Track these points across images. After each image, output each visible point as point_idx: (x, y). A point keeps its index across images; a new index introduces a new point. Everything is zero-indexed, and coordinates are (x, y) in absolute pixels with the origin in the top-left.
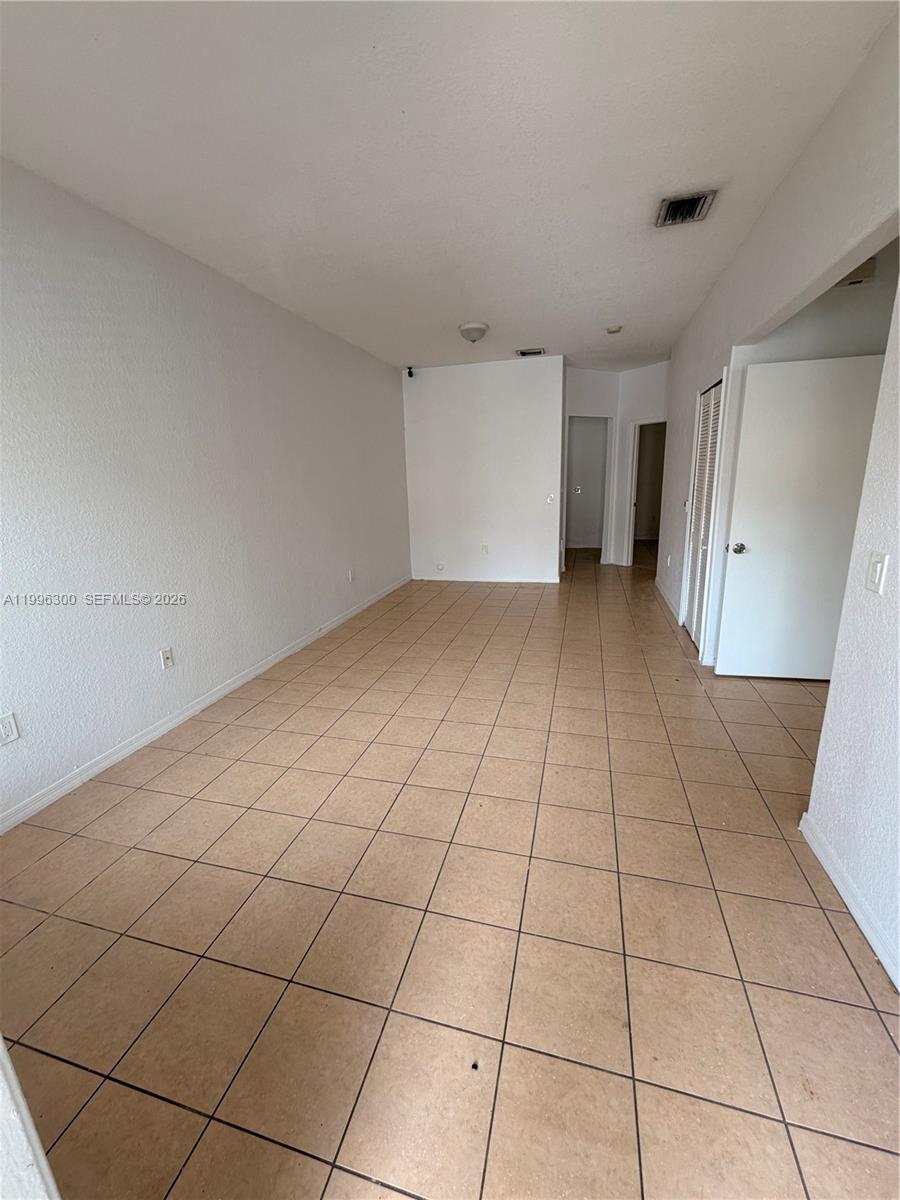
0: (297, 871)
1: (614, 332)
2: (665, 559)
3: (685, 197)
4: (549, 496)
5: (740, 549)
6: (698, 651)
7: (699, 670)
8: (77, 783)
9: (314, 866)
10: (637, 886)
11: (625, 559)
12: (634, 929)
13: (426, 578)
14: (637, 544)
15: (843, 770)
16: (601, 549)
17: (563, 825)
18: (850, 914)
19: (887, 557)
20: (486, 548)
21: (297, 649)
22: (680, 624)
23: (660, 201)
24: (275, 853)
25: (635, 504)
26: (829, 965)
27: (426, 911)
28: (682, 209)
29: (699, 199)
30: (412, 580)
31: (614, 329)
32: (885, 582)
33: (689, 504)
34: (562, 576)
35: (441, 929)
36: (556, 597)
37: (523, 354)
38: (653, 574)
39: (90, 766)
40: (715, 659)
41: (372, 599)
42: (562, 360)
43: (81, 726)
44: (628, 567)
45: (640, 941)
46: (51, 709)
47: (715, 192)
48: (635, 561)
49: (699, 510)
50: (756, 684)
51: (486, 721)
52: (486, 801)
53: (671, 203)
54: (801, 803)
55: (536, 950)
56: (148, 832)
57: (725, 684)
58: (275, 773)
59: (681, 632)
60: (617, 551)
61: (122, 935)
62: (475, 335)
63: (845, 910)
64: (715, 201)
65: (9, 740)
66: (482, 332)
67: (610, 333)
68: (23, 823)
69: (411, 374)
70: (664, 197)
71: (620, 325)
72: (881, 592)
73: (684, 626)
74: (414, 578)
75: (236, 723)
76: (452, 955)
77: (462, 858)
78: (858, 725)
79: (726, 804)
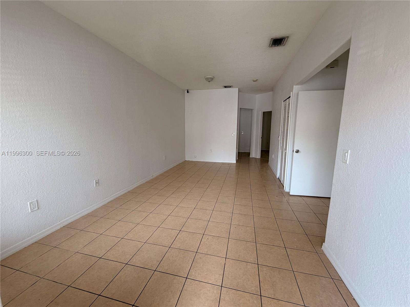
0: (139, 262)
1: (255, 81)
2: (272, 156)
3: (278, 38)
4: (233, 133)
5: (297, 151)
6: (284, 187)
7: (284, 192)
8: (58, 227)
9: (145, 260)
10: (265, 269)
11: (258, 156)
12: (264, 286)
13: (190, 160)
14: (262, 151)
15: (337, 227)
16: (250, 153)
17: (238, 246)
18: (342, 280)
19: (349, 151)
20: (211, 150)
21: (144, 182)
22: (277, 177)
23: (270, 39)
24: (131, 255)
25: (261, 138)
26: (336, 300)
27: (187, 278)
28: (277, 42)
29: (283, 39)
30: (185, 161)
31: (255, 80)
32: (349, 159)
33: (280, 137)
34: (237, 161)
35: (192, 285)
36: (235, 168)
37: (225, 87)
38: (268, 161)
39: (64, 222)
40: (290, 189)
41: (171, 166)
42: (238, 89)
43: (62, 206)
44: (259, 158)
45: (267, 290)
46: (52, 199)
47: (288, 37)
48: (261, 157)
49: (283, 139)
50: (304, 198)
51: (210, 209)
52: (210, 238)
53: (274, 40)
54: (322, 240)
55: (228, 293)
56: (83, 246)
57: (293, 198)
58: (133, 226)
59: (278, 180)
60: (256, 153)
61: (69, 286)
62: (210, 80)
63: (340, 279)
64: (288, 40)
65: (34, 210)
66: (212, 79)
67: (254, 81)
68: (35, 242)
69: (188, 92)
70: (272, 38)
71: (257, 79)
72: (348, 163)
73: (278, 178)
74: (186, 160)
75: (120, 207)
76: (196, 295)
77: (201, 258)
78: (342, 210)
79: (296, 240)
